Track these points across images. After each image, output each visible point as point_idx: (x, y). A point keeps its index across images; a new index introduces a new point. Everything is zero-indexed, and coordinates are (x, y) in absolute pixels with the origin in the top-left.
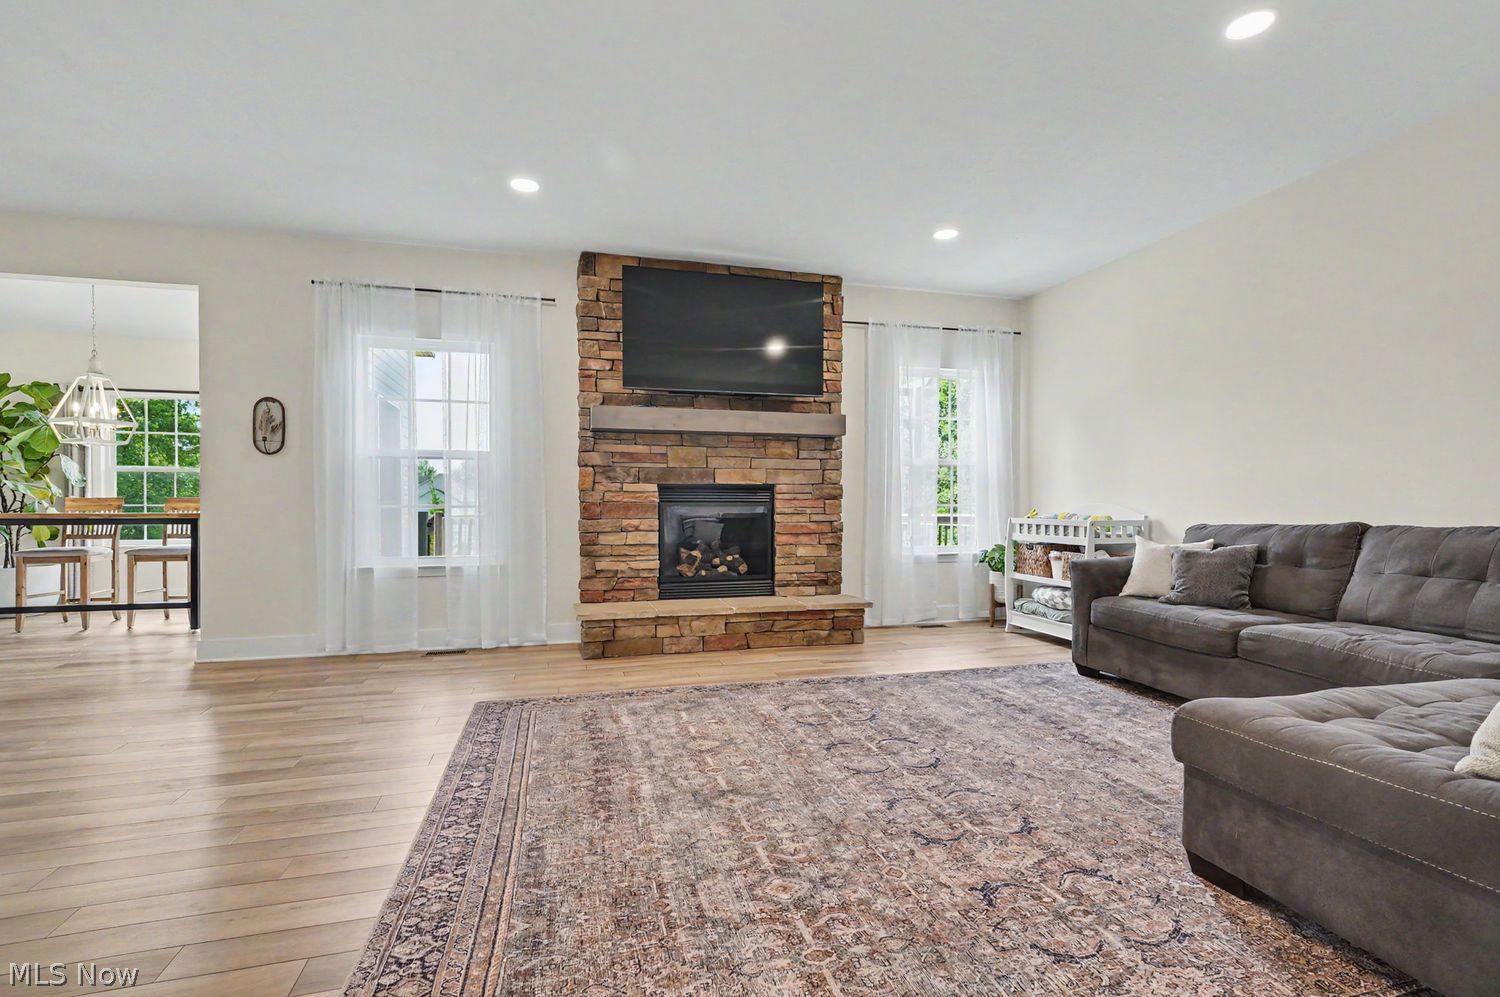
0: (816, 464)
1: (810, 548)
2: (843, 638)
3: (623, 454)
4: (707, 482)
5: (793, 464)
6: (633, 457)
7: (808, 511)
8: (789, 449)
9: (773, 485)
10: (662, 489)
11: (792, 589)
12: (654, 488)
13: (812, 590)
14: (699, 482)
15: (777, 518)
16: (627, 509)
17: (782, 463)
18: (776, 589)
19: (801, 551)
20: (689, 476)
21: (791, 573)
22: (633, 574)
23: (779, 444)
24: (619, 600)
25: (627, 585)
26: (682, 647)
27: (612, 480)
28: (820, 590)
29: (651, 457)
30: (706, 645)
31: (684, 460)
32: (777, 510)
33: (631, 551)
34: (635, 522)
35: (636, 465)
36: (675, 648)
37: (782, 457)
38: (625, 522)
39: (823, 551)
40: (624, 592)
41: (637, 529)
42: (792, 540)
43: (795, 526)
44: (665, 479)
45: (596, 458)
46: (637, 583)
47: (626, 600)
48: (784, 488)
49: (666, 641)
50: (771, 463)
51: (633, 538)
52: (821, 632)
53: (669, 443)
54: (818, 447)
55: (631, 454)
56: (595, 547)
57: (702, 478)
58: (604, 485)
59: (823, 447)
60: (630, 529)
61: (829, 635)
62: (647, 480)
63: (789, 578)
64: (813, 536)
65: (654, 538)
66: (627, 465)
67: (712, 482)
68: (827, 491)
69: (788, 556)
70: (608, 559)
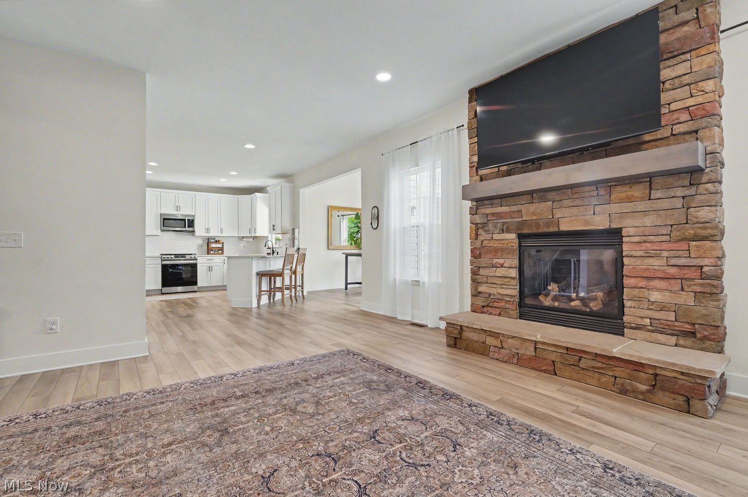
0: (678, 203)
1: (667, 294)
2: (671, 401)
3: (493, 214)
4: (552, 229)
5: (642, 206)
6: (499, 215)
7: (665, 254)
8: (638, 191)
9: (620, 230)
10: (521, 237)
11: (640, 334)
12: (513, 236)
13: (673, 340)
14: (546, 230)
15: (626, 260)
16: (496, 251)
17: (628, 207)
18: (626, 330)
19: (655, 296)
20: (538, 225)
21: (642, 318)
22: (500, 297)
23: (626, 188)
24: (491, 314)
25: (496, 304)
26: (501, 356)
27: (487, 232)
28: (681, 342)
29: (510, 214)
30: (519, 360)
31: (534, 214)
32: (625, 253)
33: (499, 281)
34: (501, 261)
35: (500, 221)
36: (496, 356)
37: (630, 199)
38: (495, 261)
39: (686, 299)
40: (495, 309)
41: (502, 266)
42: (643, 283)
43: (647, 269)
44: (521, 230)
45: (478, 219)
46: (502, 304)
47: (495, 315)
48: (632, 231)
49: (492, 349)
50: (614, 208)
51: (500, 272)
52: (639, 385)
53: (523, 202)
54: (680, 183)
55: (498, 214)
56: (477, 276)
57: (548, 227)
58: (483, 235)
59: (687, 182)
60: (499, 266)
61: (648, 391)
62: (508, 231)
63: (640, 321)
64: (673, 281)
65: (514, 273)
66: (496, 221)
67: (557, 229)
68: (692, 232)
69: (639, 299)
70: (485, 285)
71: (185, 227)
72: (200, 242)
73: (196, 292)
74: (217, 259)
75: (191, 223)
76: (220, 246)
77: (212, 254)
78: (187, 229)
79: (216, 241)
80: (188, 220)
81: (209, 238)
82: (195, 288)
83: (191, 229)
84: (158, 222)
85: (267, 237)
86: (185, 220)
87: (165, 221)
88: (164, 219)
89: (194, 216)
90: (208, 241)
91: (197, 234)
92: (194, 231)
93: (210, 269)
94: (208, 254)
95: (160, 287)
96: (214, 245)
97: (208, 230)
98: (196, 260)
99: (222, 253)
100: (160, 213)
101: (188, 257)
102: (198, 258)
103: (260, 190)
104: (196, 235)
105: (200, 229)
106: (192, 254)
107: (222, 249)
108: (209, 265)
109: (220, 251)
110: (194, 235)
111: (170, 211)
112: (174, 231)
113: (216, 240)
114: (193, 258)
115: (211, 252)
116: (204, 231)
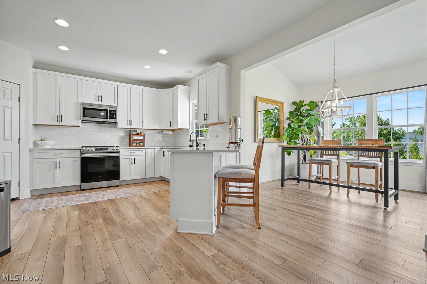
71: (107, 118)
72: (122, 134)
73: (118, 186)
74: (139, 152)
75: (113, 114)
76: (141, 138)
77: (135, 146)
78: (109, 120)
79: (138, 134)
80: (110, 111)
81: (130, 131)
82: (117, 182)
83: (113, 120)
84: (78, 112)
85: (188, 130)
86: (107, 111)
87: (85, 110)
88: (85, 109)
89: (116, 107)
90: (130, 134)
91: (119, 125)
92: (116, 123)
93: (133, 162)
94: (130, 146)
95: (78, 182)
96: (135, 138)
97: (130, 122)
98: (119, 152)
99: (144, 146)
100: (80, 102)
101: (110, 149)
102: (121, 151)
103: (183, 82)
104: (118, 127)
105: (122, 120)
106: (114, 147)
107: (143, 141)
108: (131, 157)
109: (141, 144)
110: (116, 127)
111: (91, 100)
112: (95, 121)
113: (138, 132)
114: (115, 150)
115: (133, 145)
116: (126, 124)
